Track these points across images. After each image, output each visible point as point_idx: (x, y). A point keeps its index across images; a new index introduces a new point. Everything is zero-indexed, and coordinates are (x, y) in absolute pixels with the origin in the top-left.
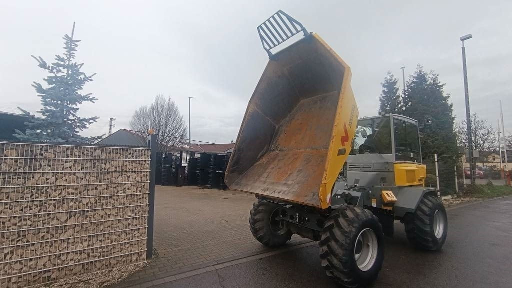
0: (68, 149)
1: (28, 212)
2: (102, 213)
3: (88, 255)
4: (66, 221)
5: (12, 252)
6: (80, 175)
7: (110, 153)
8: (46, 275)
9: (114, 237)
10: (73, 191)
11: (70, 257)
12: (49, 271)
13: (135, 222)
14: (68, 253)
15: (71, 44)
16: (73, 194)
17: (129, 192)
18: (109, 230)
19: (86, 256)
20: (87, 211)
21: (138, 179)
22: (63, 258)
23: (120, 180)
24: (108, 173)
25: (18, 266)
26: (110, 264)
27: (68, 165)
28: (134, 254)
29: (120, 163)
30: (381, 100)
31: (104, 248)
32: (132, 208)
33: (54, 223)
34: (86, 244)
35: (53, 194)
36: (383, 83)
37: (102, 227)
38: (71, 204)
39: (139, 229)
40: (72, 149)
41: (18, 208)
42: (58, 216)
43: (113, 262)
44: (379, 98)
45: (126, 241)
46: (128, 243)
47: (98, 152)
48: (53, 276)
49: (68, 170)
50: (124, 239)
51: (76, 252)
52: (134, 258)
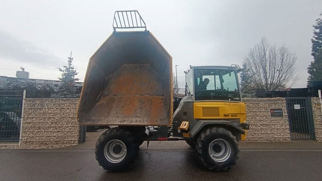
0: (52, 100)
1: (42, 121)
2: (61, 123)
3: (57, 138)
4: (51, 125)
5: (37, 133)
6: (55, 109)
7: (64, 101)
8: (45, 142)
9: (65, 133)
10: (53, 114)
11: (52, 137)
12: (46, 141)
13: (73, 128)
14: (51, 136)
15: (70, 60)
16: (53, 116)
17: (70, 116)
18: (63, 130)
19: (56, 138)
20: (57, 122)
21: (74, 111)
22: (50, 137)
23: (68, 111)
24: (64, 108)
25: (38, 138)
26: (64, 143)
27: (52, 105)
28: (72, 140)
29: (68, 105)
30: (313, 41)
31: (62, 136)
32: (71, 122)
33: (48, 125)
34: (56, 134)
35: (48, 115)
36: (316, 25)
37: (61, 128)
38: (52, 119)
39: (74, 131)
40: (53, 100)
41: (39, 119)
42: (49, 123)
43: (65, 142)
44: (312, 40)
45: (70, 135)
46: (70, 136)
47: (61, 100)
48: (47, 143)
49: (51, 107)
50: (69, 134)
51: (53, 136)
52: (72, 142)
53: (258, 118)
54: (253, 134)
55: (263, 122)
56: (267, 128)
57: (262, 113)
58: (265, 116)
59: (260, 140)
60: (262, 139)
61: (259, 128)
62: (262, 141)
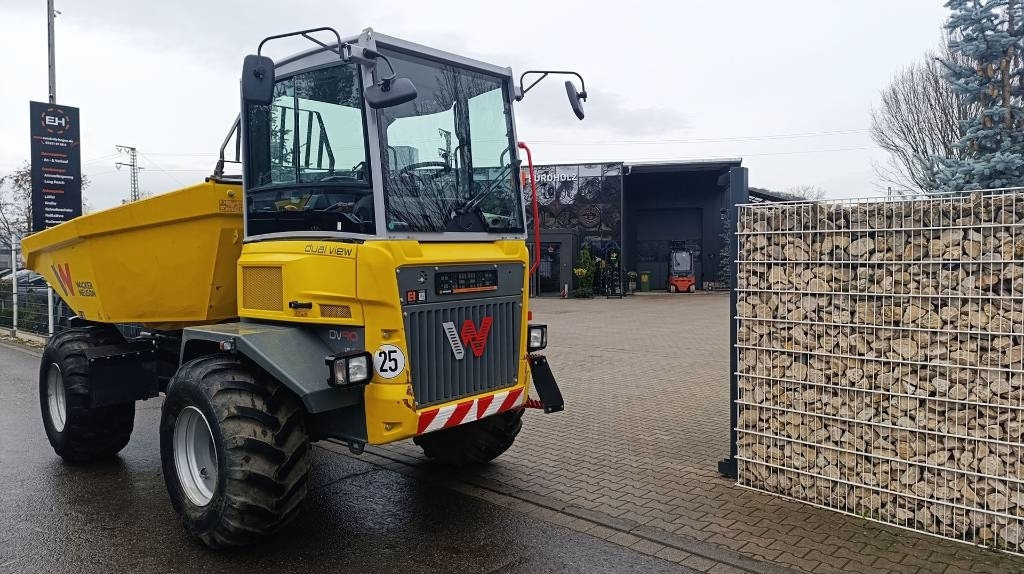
53: (906, 349)
54: (849, 462)
55: (941, 384)
56: (977, 435)
57: (948, 313)
58: (973, 338)
59: (903, 514)
60: (924, 516)
61: (905, 423)
62: (921, 526)
